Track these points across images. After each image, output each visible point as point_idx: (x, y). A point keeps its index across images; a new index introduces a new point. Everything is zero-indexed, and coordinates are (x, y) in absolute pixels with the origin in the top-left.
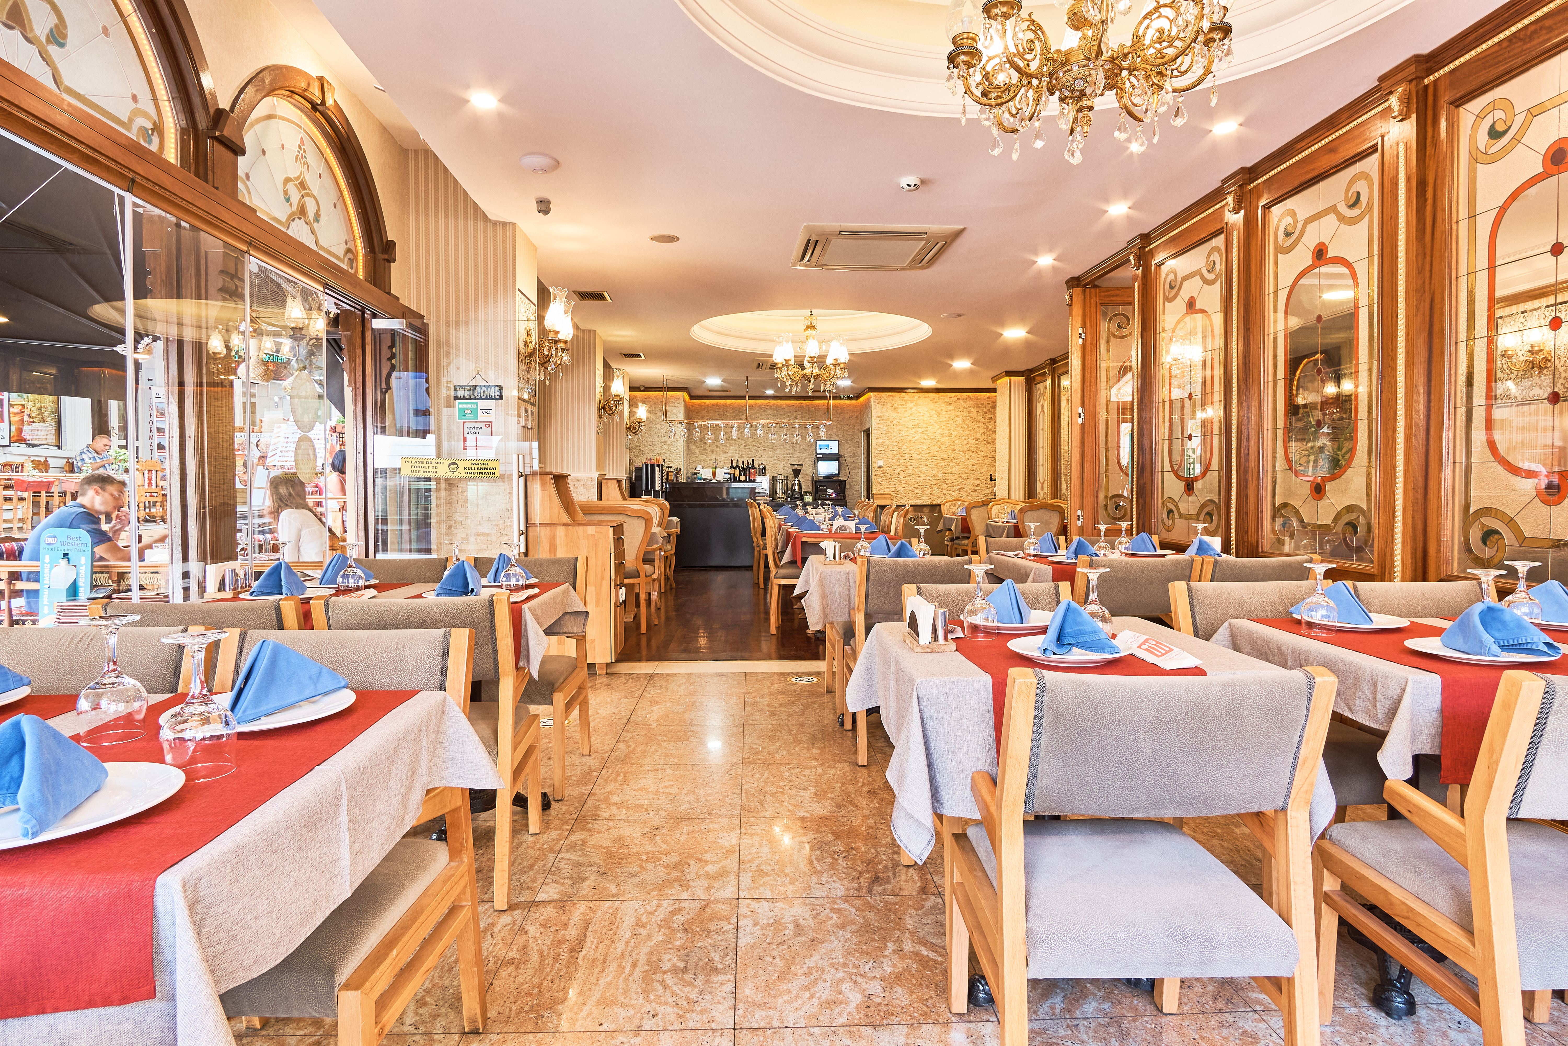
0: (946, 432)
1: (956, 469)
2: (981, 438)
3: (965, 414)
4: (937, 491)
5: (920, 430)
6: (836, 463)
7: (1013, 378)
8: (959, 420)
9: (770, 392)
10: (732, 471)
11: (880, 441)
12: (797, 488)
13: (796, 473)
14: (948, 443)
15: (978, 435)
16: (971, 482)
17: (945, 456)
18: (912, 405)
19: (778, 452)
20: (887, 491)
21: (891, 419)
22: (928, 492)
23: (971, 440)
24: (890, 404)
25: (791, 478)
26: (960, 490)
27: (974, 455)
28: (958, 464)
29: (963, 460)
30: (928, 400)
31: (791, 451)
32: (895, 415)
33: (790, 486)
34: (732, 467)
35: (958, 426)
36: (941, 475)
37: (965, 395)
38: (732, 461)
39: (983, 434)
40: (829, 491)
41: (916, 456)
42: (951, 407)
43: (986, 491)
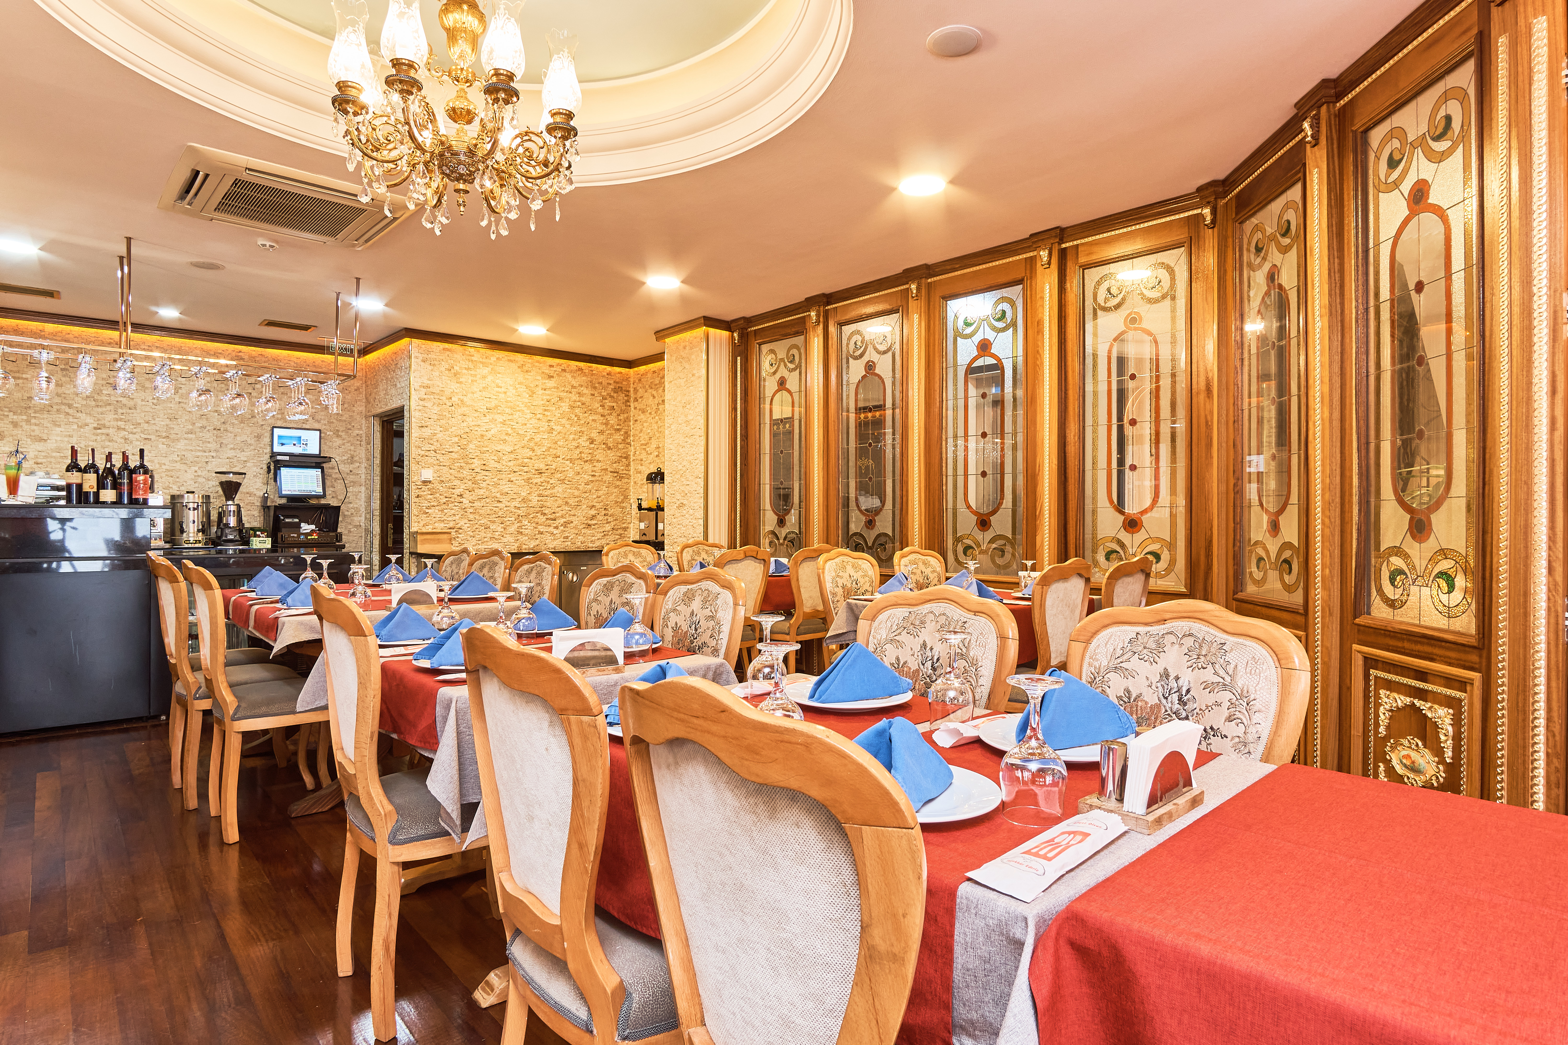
0: (544, 426)
1: (559, 490)
2: (599, 439)
3: (574, 397)
4: (528, 528)
5: (500, 418)
6: (317, 473)
7: (712, 331)
8: (565, 407)
9: (169, 314)
10: (75, 478)
11: (427, 432)
12: (232, 521)
13: (230, 489)
14: (547, 444)
15: (594, 435)
16: (583, 512)
17: (542, 466)
18: (486, 371)
19: (181, 445)
20: (440, 527)
21: (448, 392)
22: (513, 529)
23: (583, 442)
24: (445, 365)
25: (217, 500)
26: (565, 525)
27: (588, 467)
28: (562, 481)
29: (571, 474)
30: (514, 366)
31: (213, 446)
32: (454, 386)
33: (214, 516)
34: (73, 466)
35: (563, 415)
36: (534, 499)
37: (574, 364)
38: (74, 452)
39: (601, 432)
40: (306, 528)
41: (492, 464)
42: (551, 383)
43: (608, 527)
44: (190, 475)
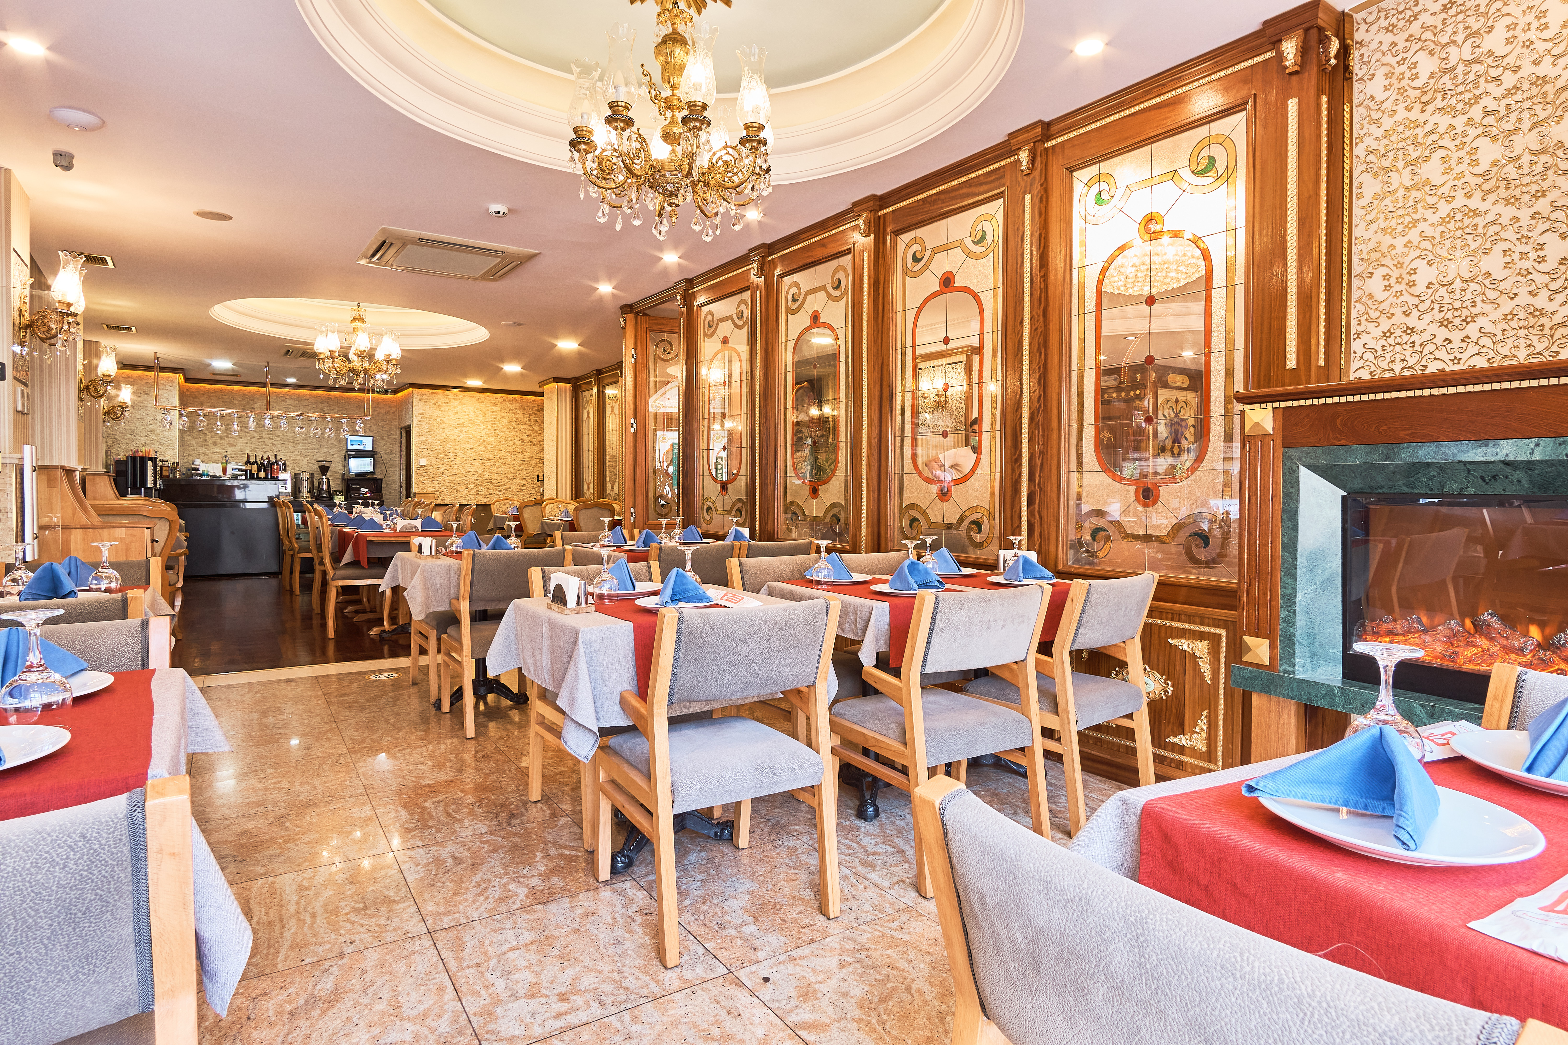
0: (492, 433)
1: (502, 469)
2: (527, 439)
3: (511, 415)
4: (483, 491)
5: (465, 430)
6: (370, 460)
7: (560, 384)
8: (505, 421)
9: (291, 380)
10: (249, 467)
11: (423, 439)
12: (325, 487)
13: (324, 470)
14: (494, 443)
15: (524, 437)
16: (517, 482)
17: (491, 456)
18: (456, 403)
19: (300, 446)
20: (430, 490)
21: (434, 416)
22: (473, 492)
23: (517, 441)
24: (432, 402)
25: (317, 476)
26: (506, 489)
27: (520, 456)
28: (504, 464)
29: (509, 460)
30: (473, 400)
31: (317, 447)
32: (438, 413)
33: (316, 484)
34: (248, 462)
35: (504, 426)
36: (486, 475)
37: (511, 396)
38: (248, 456)
39: (529, 435)
40: (363, 490)
41: (461, 455)
42: (497, 408)
43: (533, 491)
44: (305, 462)
